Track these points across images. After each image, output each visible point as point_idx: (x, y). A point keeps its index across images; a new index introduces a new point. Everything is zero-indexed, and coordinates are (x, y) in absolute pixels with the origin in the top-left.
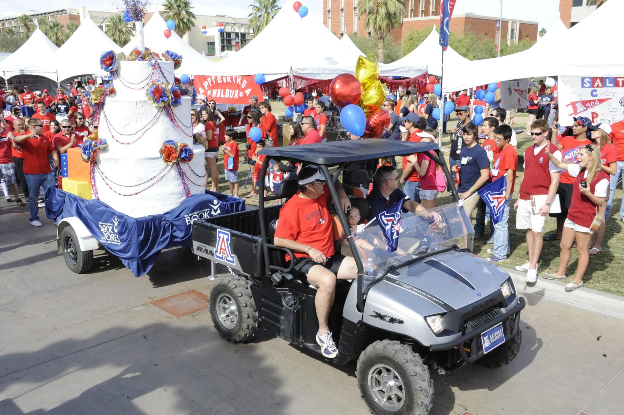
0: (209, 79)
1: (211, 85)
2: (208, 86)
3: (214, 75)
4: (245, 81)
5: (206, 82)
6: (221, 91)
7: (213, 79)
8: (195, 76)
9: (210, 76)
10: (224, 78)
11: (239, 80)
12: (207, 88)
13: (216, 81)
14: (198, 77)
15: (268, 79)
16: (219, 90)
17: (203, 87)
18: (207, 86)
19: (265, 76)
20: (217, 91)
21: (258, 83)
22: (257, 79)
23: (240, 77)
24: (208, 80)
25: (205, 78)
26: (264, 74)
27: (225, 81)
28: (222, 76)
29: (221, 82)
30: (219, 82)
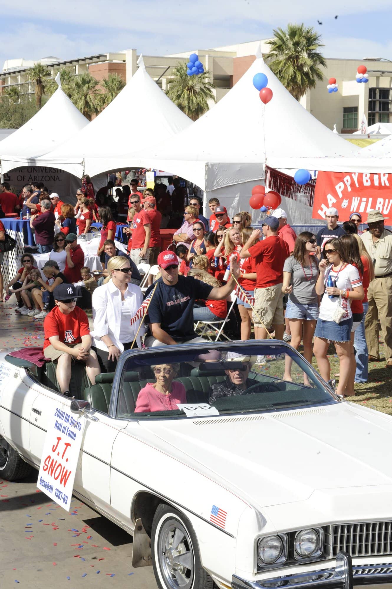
0: (348, 178)
1: (350, 189)
2: (344, 192)
3: (358, 171)
5: (341, 184)
6: (368, 203)
7: (355, 179)
8: (320, 172)
9: (350, 174)
10: (376, 177)
12: (341, 196)
13: (360, 182)
14: (326, 175)
16: (364, 199)
17: (335, 194)
18: (342, 192)
20: (361, 201)
24: (345, 179)
25: (340, 176)
27: (376, 183)
28: (372, 174)
29: (368, 184)
30: (366, 184)
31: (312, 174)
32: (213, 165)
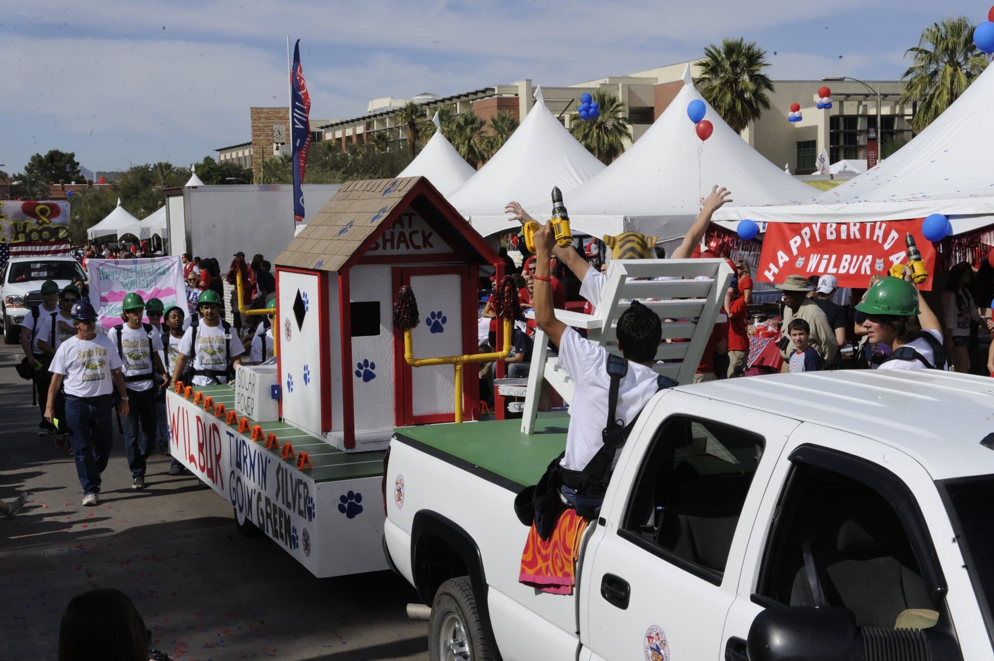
0: (807, 229)
1: (808, 244)
2: (801, 248)
3: (819, 221)
4: (894, 235)
5: (798, 238)
6: (829, 260)
7: (816, 230)
8: (770, 224)
9: (809, 225)
10: (843, 228)
11: (879, 233)
12: (795, 252)
13: (823, 235)
14: (777, 227)
15: (959, 227)
16: (826, 256)
17: (788, 251)
18: (798, 248)
19: (951, 221)
20: (821, 259)
21: (929, 238)
22: (928, 228)
23: (884, 225)
24: (803, 232)
25: (796, 228)
26: (948, 217)
27: (844, 236)
28: (839, 224)
29: (833, 237)
30: (831, 237)
31: (761, 226)
32: (633, 219)
